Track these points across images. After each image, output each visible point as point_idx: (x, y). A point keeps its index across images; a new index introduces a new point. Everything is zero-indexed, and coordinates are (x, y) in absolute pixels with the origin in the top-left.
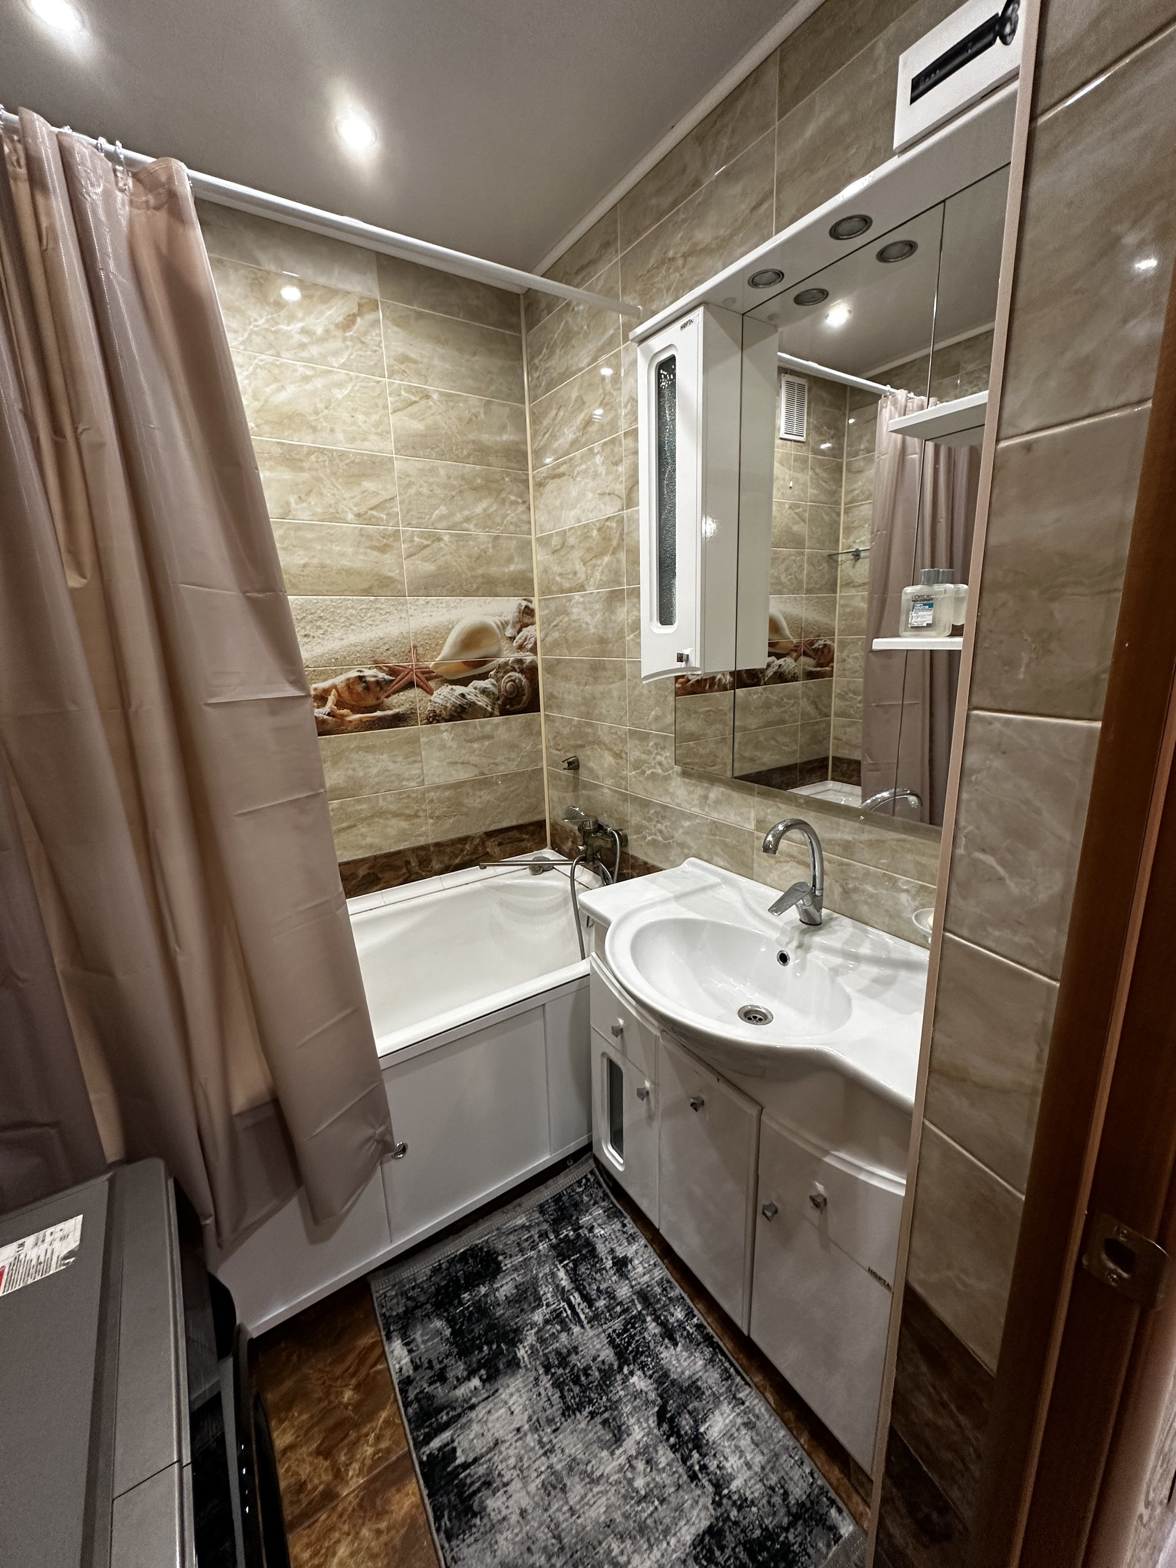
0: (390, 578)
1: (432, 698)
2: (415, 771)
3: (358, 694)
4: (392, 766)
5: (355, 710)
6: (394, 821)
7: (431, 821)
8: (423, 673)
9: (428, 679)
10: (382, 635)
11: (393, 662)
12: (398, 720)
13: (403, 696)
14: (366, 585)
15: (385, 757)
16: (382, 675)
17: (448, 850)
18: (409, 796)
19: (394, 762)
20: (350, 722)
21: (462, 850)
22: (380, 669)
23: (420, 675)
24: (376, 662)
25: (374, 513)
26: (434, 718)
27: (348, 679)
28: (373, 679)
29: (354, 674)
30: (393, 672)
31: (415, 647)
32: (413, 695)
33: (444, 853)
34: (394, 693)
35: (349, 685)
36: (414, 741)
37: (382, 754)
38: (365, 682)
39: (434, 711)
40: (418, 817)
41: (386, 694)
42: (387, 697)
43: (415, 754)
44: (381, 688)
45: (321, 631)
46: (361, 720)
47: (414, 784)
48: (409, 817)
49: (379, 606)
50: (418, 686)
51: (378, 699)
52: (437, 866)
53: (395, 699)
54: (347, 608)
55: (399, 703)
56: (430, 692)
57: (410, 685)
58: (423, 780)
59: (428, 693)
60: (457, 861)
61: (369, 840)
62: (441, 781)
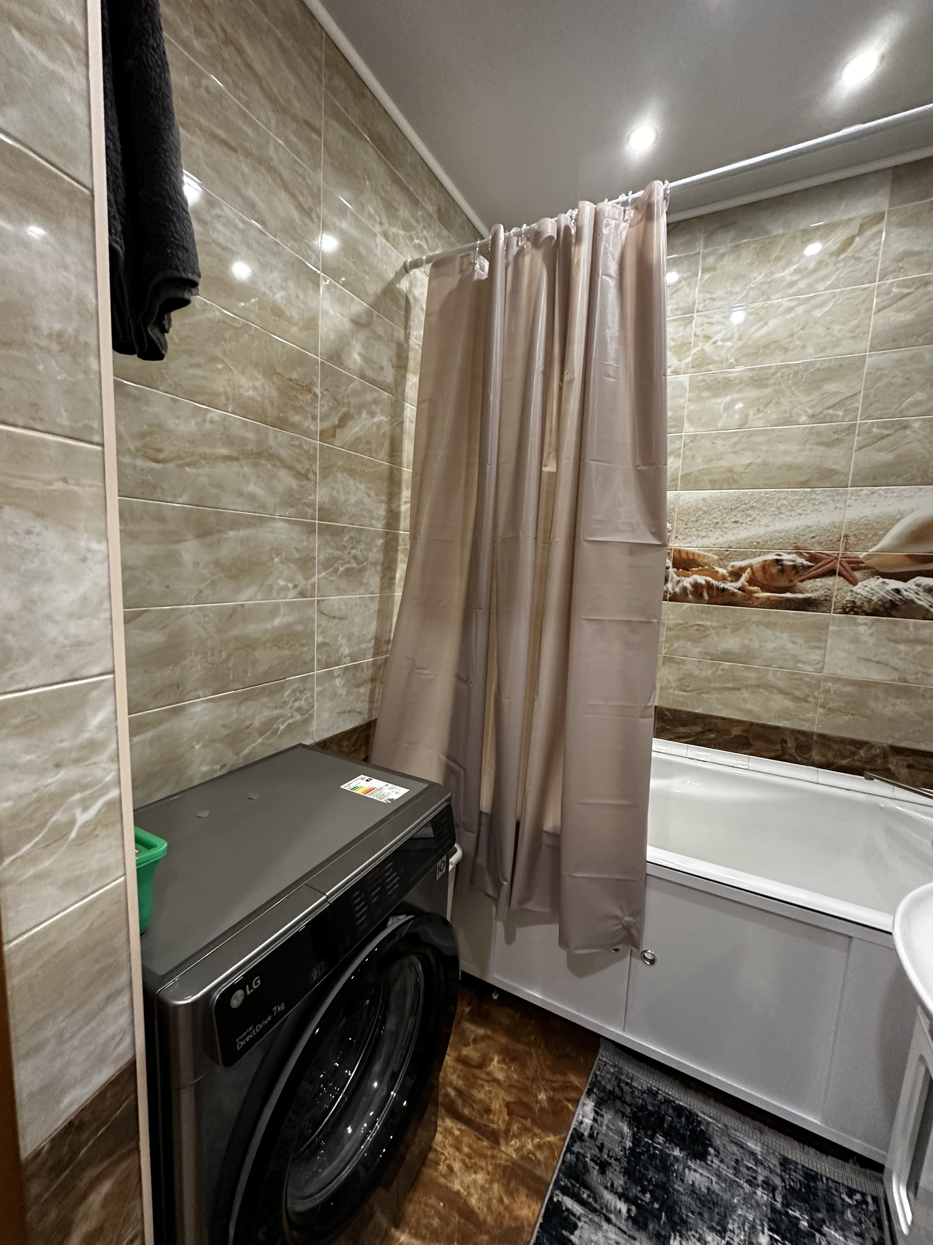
0: (832, 470)
1: (855, 589)
2: (815, 656)
3: (772, 575)
4: (790, 646)
5: (764, 589)
6: (779, 697)
7: (821, 710)
8: (849, 563)
9: (854, 569)
10: (810, 524)
11: (816, 550)
12: (808, 604)
13: (819, 582)
14: (804, 478)
15: (785, 636)
16: (800, 560)
17: (836, 747)
18: (801, 679)
19: (794, 643)
20: (758, 598)
21: (853, 754)
22: (800, 555)
23: (845, 564)
24: (797, 548)
25: (831, 411)
26: (852, 609)
27: (765, 561)
28: (791, 563)
29: (772, 557)
30: (813, 558)
31: (846, 536)
32: (831, 583)
33: (829, 747)
34: (810, 578)
35: (765, 566)
36: (823, 627)
37: (782, 632)
38: (782, 565)
39: (854, 602)
40: (806, 701)
41: (801, 578)
42: (802, 581)
43: (820, 640)
44: (797, 572)
45: (750, 519)
46: (768, 598)
47: (811, 669)
48: (796, 699)
49: (814, 496)
50: (840, 575)
51: (791, 581)
52: (816, 757)
53: (809, 584)
54: (779, 499)
55: (813, 588)
56: (854, 583)
57: (831, 573)
58: (823, 668)
59: (850, 582)
60: (844, 762)
61: (749, 706)
62: (846, 674)
